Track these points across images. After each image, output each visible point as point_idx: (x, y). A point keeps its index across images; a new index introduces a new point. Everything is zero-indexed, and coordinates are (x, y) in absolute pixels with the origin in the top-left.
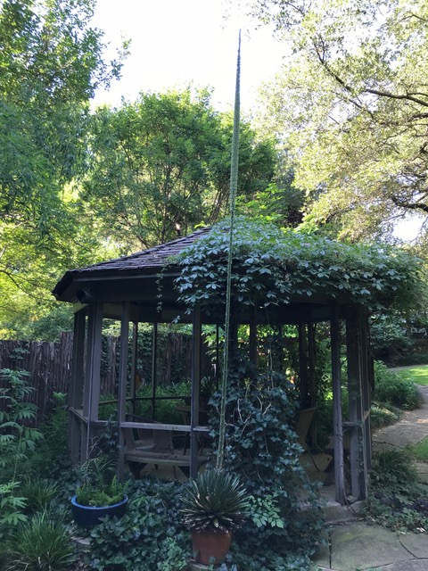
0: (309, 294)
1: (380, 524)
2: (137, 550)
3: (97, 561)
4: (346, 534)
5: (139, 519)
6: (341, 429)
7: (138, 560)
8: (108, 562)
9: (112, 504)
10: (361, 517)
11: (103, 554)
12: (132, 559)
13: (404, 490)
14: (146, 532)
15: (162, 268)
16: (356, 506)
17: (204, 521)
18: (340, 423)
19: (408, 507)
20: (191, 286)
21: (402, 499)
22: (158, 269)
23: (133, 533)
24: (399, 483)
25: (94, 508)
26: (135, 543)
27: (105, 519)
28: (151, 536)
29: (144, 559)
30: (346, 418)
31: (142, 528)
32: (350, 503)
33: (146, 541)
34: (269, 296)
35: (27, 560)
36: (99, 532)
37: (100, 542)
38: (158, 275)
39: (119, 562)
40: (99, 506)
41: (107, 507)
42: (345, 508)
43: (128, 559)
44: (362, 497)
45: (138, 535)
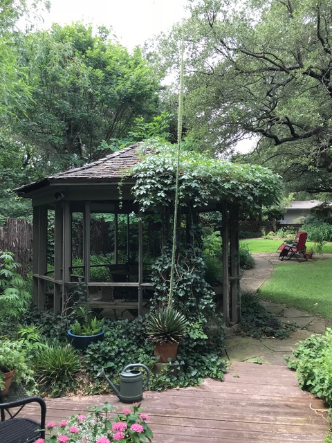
0: (218, 199)
1: (249, 336)
4: (232, 343)
6: (228, 281)
8: (103, 367)
9: (95, 334)
10: (238, 333)
11: (99, 363)
12: (117, 364)
13: (259, 316)
15: (120, 178)
16: (235, 327)
17: (164, 338)
18: (227, 278)
20: (145, 192)
21: (260, 321)
22: (118, 179)
24: (255, 312)
25: (85, 336)
30: (231, 275)
31: (118, 346)
32: (232, 325)
33: (123, 354)
34: (196, 200)
35: (53, 369)
37: (96, 356)
38: (120, 184)
39: (111, 366)
40: (88, 335)
41: (93, 336)
42: (229, 329)
43: (114, 364)
44: (239, 322)
45: (117, 351)
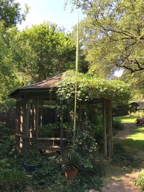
1: (118, 165)
2: (48, 177)
3: (36, 182)
4: (108, 169)
5: (47, 168)
6: (106, 137)
7: (49, 180)
8: (39, 182)
11: (37, 179)
12: (47, 180)
13: (123, 154)
14: (50, 172)
15: (51, 88)
19: (126, 159)
20: (62, 94)
21: (123, 157)
23: (46, 172)
25: (32, 165)
26: (47, 175)
27: (37, 169)
28: (51, 173)
29: (50, 180)
30: (107, 134)
31: (48, 170)
32: (109, 159)
35: (13, 183)
36: (35, 173)
37: (36, 176)
38: (50, 90)
39: (43, 182)
40: (34, 165)
41: (37, 165)
42: (107, 161)
43: (45, 180)
44: (112, 157)
45: (47, 173)
